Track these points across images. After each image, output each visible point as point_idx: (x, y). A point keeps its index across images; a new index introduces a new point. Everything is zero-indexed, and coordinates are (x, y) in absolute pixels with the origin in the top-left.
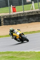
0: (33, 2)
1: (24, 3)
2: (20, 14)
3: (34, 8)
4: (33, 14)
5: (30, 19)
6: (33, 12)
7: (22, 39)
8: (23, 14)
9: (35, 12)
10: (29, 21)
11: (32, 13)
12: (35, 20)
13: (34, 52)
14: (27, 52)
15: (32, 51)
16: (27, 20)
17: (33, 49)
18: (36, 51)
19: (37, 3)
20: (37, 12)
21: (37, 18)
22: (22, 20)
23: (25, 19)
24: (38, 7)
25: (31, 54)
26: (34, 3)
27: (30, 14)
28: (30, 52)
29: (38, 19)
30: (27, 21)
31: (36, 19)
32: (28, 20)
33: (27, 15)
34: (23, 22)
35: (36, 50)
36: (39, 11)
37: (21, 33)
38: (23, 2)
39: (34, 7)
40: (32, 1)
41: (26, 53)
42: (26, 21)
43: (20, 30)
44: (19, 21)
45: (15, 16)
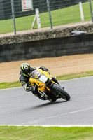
0: (37, 11)
1: (15, 14)
3: (39, 25)
4: (38, 39)
5: (30, 50)
6: (36, 34)
7: (53, 94)
8: (14, 38)
9: (41, 34)
10: (28, 55)
11: (34, 35)
12: (41, 53)
13: (40, 127)
14: (24, 128)
15: (36, 126)
16: (23, 52)
17: (36, 121)
18: (43, 126)
19: (47, 13)
20: (47, 34)
21: (46, 48)
22: (11, 53)
23: (18, 50)
24: (49, 21)
25: (32, 132)
26: (40, 12)
27: (31, 39)
28: (29, 127)
29: (49, 51)
30: (23, 56)
31: (45, 51)
32: (26, 54)
33: (23, 40)
34: (15, 58)
35: (44, 124)
36: (51, 32)
37: (51, 79)
38: (15, 11)
39: (38, 22)
40: (34, 8)
41: (20, 130)
42: (21, 54)
43: (47, 70)
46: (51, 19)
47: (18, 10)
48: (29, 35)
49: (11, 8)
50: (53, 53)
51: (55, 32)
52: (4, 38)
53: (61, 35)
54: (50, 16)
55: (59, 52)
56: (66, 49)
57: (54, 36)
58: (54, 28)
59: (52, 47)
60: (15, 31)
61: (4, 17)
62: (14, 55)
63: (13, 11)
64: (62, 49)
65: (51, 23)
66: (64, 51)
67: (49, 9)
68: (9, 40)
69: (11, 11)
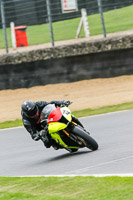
0: (84, 12)
1: (53, 17)
2: (41, 52)
3: (88, 33)
4: (85, 52)
6: (83, 45)
8: (51, 51)
9: (90, 45)
10: (71, 76)
11: (80, 47)
12: (91, 72)
13: (91, 177)
14: (67, 180)
16: (65, 71)
20: (98, 44)
21: (98, 65)
22: (48, 72)
23: (58, 68)
24: (101, 26)
25: (80, 184)
26: (88, 14)
27: (75, 52)
30: (65, 76)
31: (96, 69)
32: (68, 73)
33: (64, 54)
36: (104, 42)
38: (52, 12)
39: (86, 28)
41: (63, 182)
42: (62, 74)
44: (39, 77)
45: (25, 60)
46: (103, 24)
47: (57, 11)
48: (73, 47)
49: (45, 8)
50: (108, 72)
51: (110, 42)
52: (37, 51)
53: (119, 46)
54: (103, 19)
55: (117, 70)
56: (126, 66)
57: (109, 47)
58: (109, 36)
59: (106, 64)
60: (53, 41)
61: (36, 21)
62: (53, 75)
63: (49, 13)
64: (121, 66)
65: (104, 29)
66: (124, 69)
67: (100, 9)
68: (44, 54)
69: (46, 13)
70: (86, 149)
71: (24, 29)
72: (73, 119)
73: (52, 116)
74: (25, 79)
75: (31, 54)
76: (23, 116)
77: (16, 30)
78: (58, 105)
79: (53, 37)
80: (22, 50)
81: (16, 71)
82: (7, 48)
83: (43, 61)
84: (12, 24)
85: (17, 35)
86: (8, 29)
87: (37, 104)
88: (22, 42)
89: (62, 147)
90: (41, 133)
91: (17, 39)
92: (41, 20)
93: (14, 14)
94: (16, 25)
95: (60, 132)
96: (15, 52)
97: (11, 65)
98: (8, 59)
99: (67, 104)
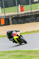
2: (28, 13)
5: (38, 18)
8: (31, 13)
10: (37, 20)
22: (30, 19)
23: (33, 18)
30: (35, 20)
32: (36, 19)
33: (34, 14)
42: (34, 20)
44: (27, 20)
45: (23, 15)
47: (32, 1)
48: (37, 12)
52: (27, 13)
60: (31, 10)
61: (26, 4)
62: (31, 20)
63: (30, 2)
68: (29, 14)
69: (29, 2)
70: (24, 43)
71: (23, 6)
72: (20, 35)
73: (15, 34)
74: (23, 21)
75: (25, 14)
76: (7, 34)
77: (20, 7)
78: (16, 31)
79: (31, 9)
80: (22, 12)
81: (20, 19)
82: (18, 12)
83: (28, 16)
84: (19, 5)
85: (21, 8)
86: (18, 6)
87: (11, 31)
88: (22, 10)
89: (17, 43)
90: (12, 39)
91: (21, 9)
92: (28, 4)
93: (20, 2)
94: (20, 5)
95: (17, 39)
96: (20, 13)
97: (19, 17)
98: (18, 15)
99: (19, 31)
